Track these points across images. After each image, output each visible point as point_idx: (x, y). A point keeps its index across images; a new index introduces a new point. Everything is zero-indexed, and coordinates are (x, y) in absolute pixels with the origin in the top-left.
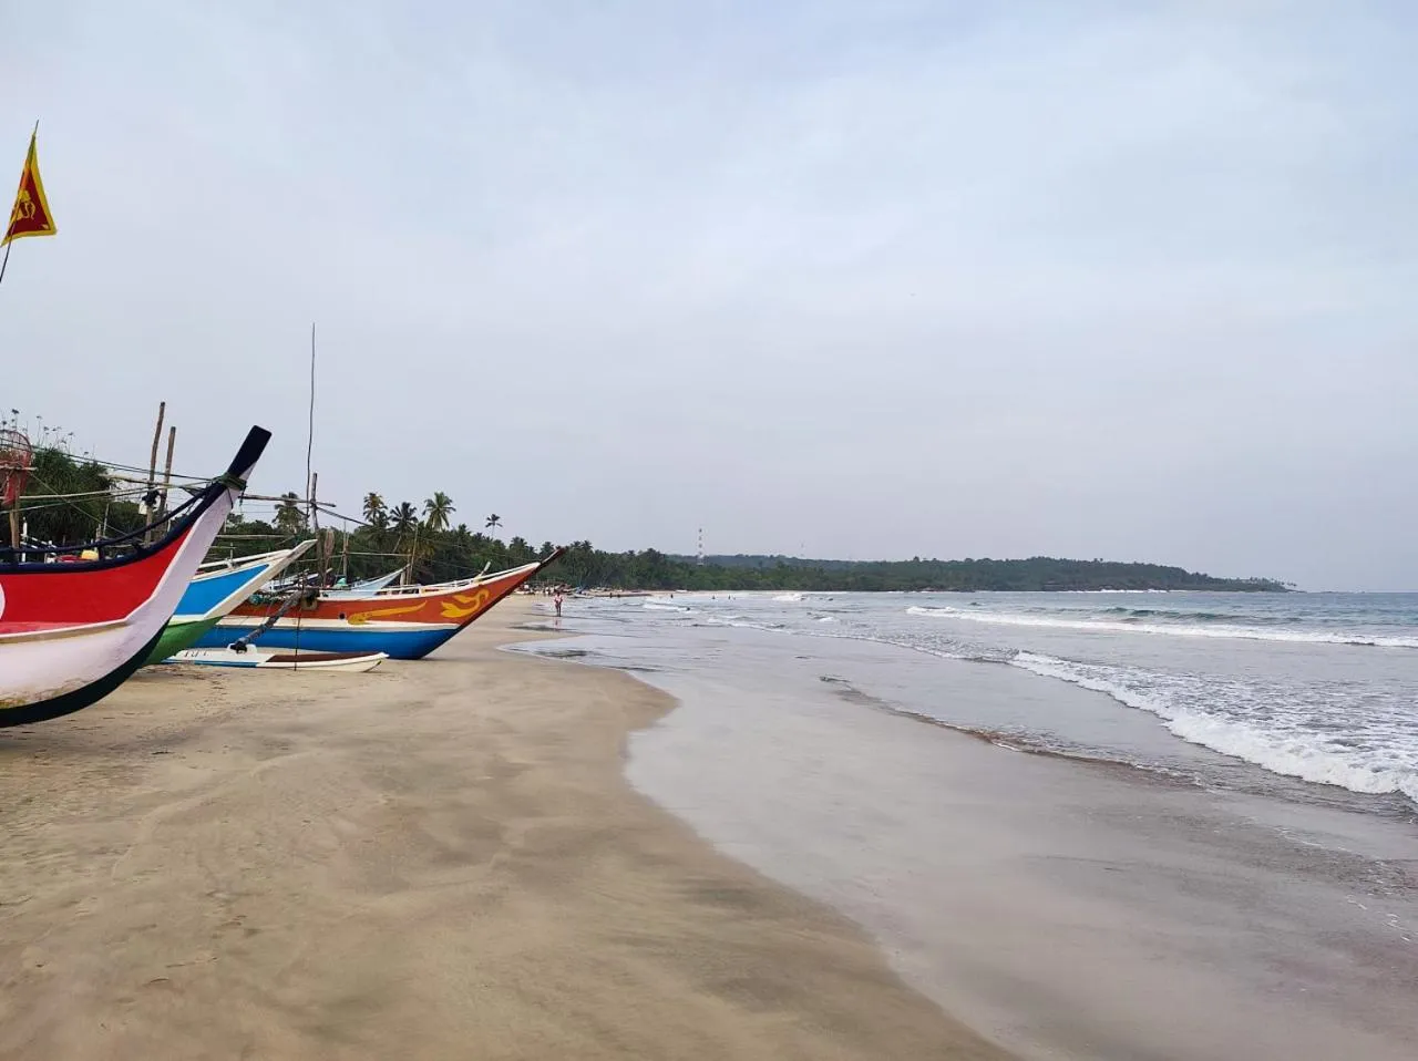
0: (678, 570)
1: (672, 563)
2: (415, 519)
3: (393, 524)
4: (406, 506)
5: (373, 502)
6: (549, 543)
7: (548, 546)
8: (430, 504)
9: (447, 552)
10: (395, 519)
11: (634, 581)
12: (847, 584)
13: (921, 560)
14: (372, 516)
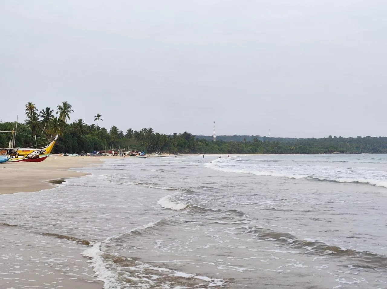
0: (200, 143)
1: (197, 139)
2: (53, 116)
3: (41, 119)
4: (48, 109)
5: (31, 107)
6: (131, 129)
7: (130, 131)
8: (60, 108)
9: (71, 134)
10: (42, 116)
11: (176, 149)
12: (292, 150)
13: (333, 137)
14: (30, 115)
